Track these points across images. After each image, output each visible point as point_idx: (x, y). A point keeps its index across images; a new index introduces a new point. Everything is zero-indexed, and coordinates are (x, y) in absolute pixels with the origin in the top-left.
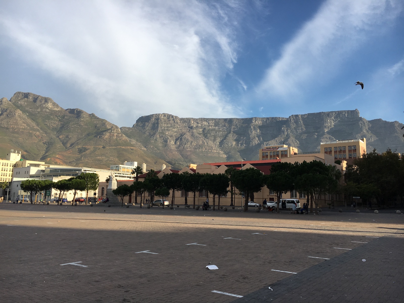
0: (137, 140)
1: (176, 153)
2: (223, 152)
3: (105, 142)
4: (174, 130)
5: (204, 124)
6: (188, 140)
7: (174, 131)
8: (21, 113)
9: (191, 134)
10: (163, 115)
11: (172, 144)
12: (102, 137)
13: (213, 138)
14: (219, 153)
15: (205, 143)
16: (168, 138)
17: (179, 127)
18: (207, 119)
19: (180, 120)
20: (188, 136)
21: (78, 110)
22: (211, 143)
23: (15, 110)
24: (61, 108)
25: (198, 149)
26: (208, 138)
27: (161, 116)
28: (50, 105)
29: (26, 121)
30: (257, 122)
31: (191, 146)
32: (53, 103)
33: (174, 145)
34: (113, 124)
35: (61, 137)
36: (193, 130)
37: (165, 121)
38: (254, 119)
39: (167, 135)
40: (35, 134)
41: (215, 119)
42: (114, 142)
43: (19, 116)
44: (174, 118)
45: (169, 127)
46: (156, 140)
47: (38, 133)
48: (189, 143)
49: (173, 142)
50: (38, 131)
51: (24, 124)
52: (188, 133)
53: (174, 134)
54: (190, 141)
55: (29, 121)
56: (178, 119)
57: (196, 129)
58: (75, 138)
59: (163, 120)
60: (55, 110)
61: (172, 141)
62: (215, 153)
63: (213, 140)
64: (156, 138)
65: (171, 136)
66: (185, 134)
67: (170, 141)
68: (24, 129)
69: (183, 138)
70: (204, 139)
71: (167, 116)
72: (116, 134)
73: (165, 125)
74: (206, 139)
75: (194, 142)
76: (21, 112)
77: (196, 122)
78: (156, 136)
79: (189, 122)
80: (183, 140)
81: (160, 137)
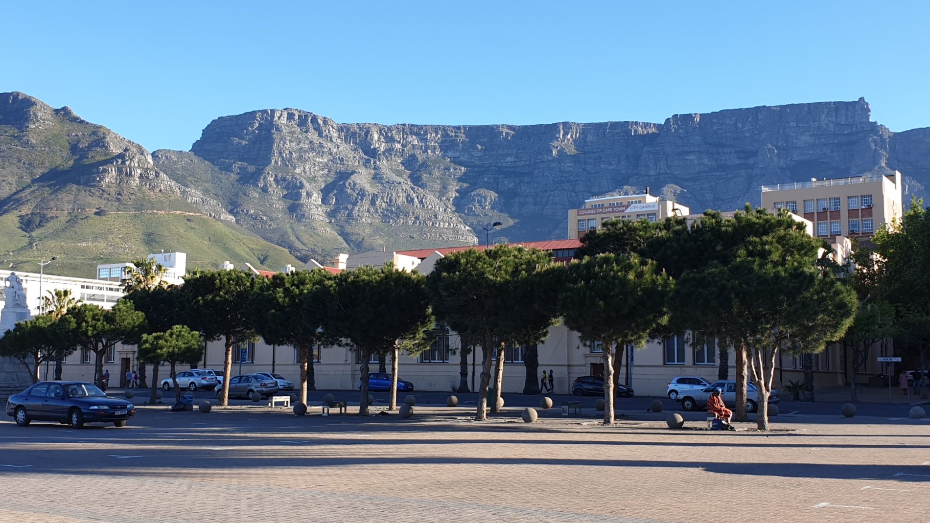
0: (206, 192)
1: (328, 229)
2: (469, 226)
3: (106, 195)
4: (320, 160)
5: (410, 143)
6: (362, 194)
7: (319, 163)
9: (373, 172)
10: (285, 114)
11: (314, 205)
12: (94, 180)
13: (437, 186)
14: (456, 231)
15: (416, 200)
16: (302, 186)
17: (335, 150)
18: (420, 127)
19: (338, 130)
20: (362, 179)
21: (20, 97)
22: (431, 200)
25: (393, 219)
26: (423, 186)
27: (279, 118)
30: (569, 136)
31: (372, 210)
33: (320, 205)
34: (130, 142)
36: (379, 161)
37: (291, 133)
38: (561, 127)
39: (298, 177)
41: (444, 129)
42: (134, 197)
44: (321, 122)
45: (305, 151)
46: (265, 190)
48: (365, 205)
49: (316, 198)
52: (363, 170)
53: (322, 172)
54: (369, 195)
56: (333, 127)
57: (387, 157)
58: (11, 184)
59: (285, 130)
61: (315, 195)
62: (444, 230)
63: (439, 192)
64: (265, 185)
65: (312, 180)
66: (353, 173)
67: (309, 195)
69: (347, 184)
70: (413, 189)
71: (296, 117)
72: (139, 171)
73: (294, 144)
74: (416, 189)
75: (382, 198)
77: (386, 137)
78: (265, 178)
79: (366, 135)
80: (349, 191)
81: (276, 180)
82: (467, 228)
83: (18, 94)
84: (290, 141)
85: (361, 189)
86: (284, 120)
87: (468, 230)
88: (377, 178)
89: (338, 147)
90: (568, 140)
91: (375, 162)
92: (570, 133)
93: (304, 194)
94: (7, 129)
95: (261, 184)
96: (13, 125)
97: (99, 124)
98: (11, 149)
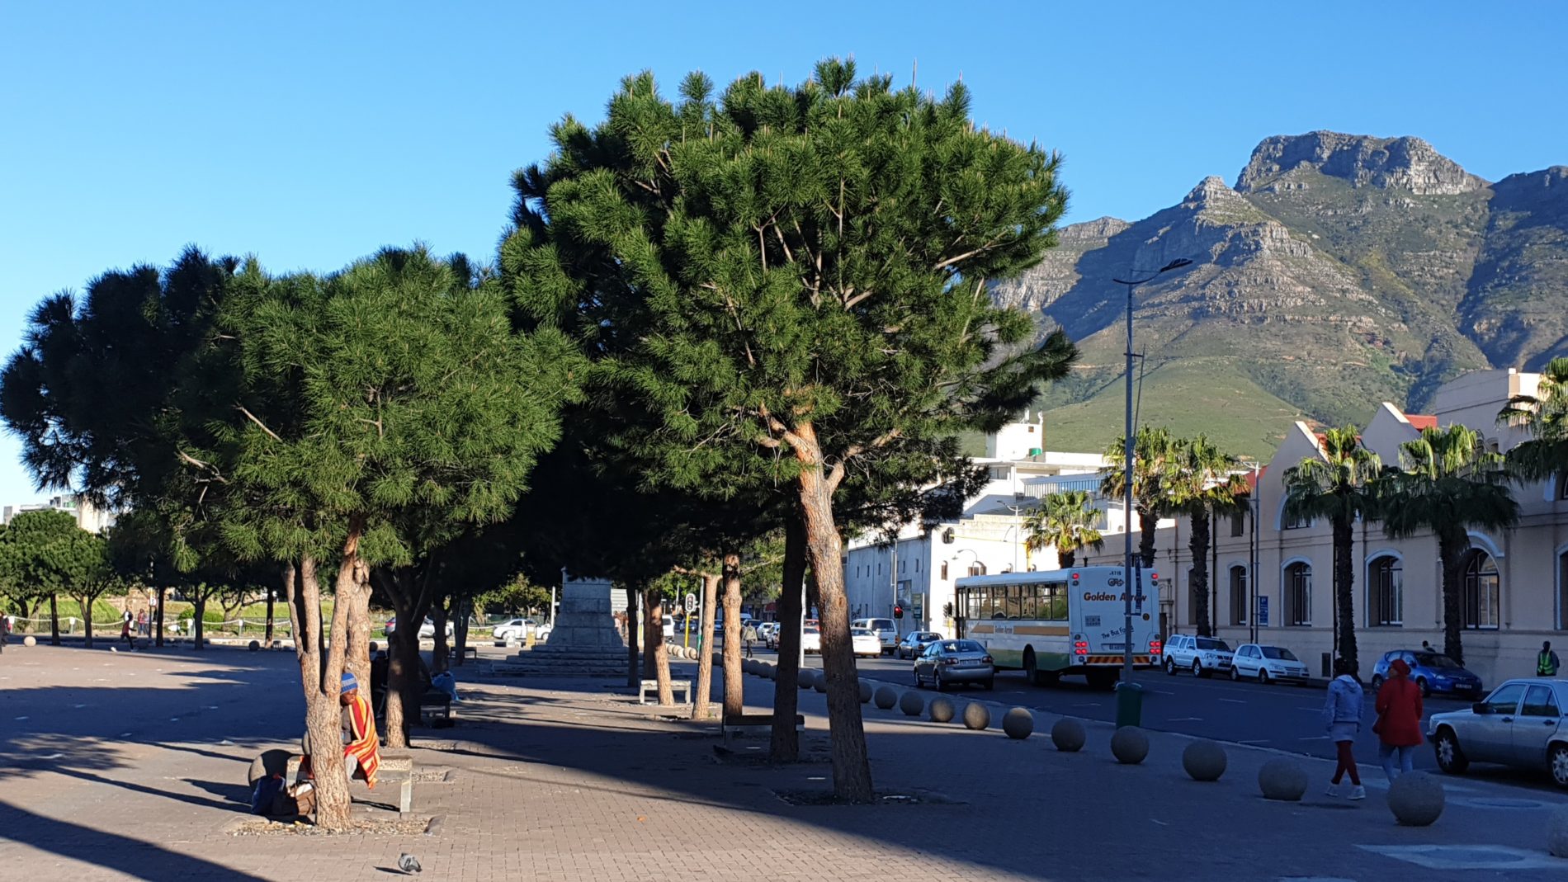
8: (1286, 236)
21: (1562, 175)
23: (1259, 225)
24: (1472, 180)
28: (1417, 174)
29: (1309, 273)
32: (1431, 163)
35: (1484, 326)
40: (1355, 330)
43: (1276, 250)
47: (1367, 322)
50: (1367, 308)
51: (1300, 288)
55: (1326, 267)
60: (1443, 195)
68: (1302, 310)
76: (1284, 233)
83: (1559, 169)
96: (1552, 223)
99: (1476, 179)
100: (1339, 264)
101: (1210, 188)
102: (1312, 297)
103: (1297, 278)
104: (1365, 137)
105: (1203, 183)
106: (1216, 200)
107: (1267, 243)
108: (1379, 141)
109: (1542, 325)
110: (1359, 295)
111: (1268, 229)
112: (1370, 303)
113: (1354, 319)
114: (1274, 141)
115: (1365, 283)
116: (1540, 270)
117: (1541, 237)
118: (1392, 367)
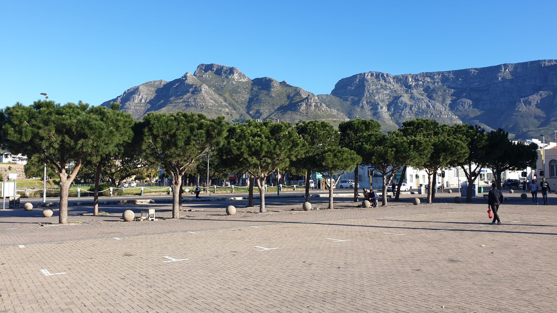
0: (338, 110)
1: (391, 122)
2: (457, 116)
3: (302, 114)
4: (386, 92)
5: (426, 81)
6: (406, 105)
7: (385, 93)
8: (207, 88)
9: (410, 95)
10: (370, 74)
11: (384, 112)
12: (297, 109)
13: (441, 99)
14: (451, 119)
15: (431, 106)
16: (378, 104)
17: (392, 87)
18: (431, 73)
19: (393, 78)
20: (405, 99)
21: (267, 79)
22: (438, 105)
23: (201, 85)
24: (248, 79)
25: (420, 115)
26: (434, 99)
27: (367, 76)
28: (236, 76)
29: (213, 98)
30: (507, 70)
31: (410, 112)
32: (239, 74)
33: (387, 112)
34: (309, 92)
35: (252, 112)
36: (413, 90)
37: (372, 82)
38: (503, 66)
39: (376, 100)
40: (224, 112)
41: (443, 73)
42: (312, 114)
43: (205, 91)
44: (385, 76)
45: (379, 89)
46: (362, 107)
47: (227, 110)
48: (408, 110)
49: (385, 109)
50: (226, 107)
51: (211, 101)
52: (405, 95)
53: (387, 97)
54: (409, 106)
55: (216, 96)
56: (391, 78)
57: (416, 88)
58: (267, 113)
59: (370, 81)
60: (241, 82)
61: (384, 107)
62: (446, 119)
63: (442, 102)
64: (363, 105)
65: (383, 101)
66: (401, 96)
67: (382, 108)
68: (212, 106)
69: (398, 102)
70: (429, 101)
71: (375, 75)
72: (314, 104)
73: (374, 87)
74: (431, 101)
75: (415, 106)
76: (207, 87)
77: (415, 79)
78: (362, 102)
79: (406, 79)
80: (399, 104)
81: (367, 103)
82: (457, 117)
83: (266, 78)
84: (372, 85)
85: (405, 103)
86: (369, 77)
87: (457, 118)
88: (412, 97)
89: (394, 86)
90: (507, 72)
91: (411, 91)
92: (508, 69)
93: (379, 108)
94: (263, 92)
95: (361, 105)
96: (265, 90)
97: (297, 86)
98: (265, 99)
99: (249, 78)
100: (219, 96)
101: (188, 75)
102: (214, 103)
103: (210, 98)
104: (224, 66)
105: (186, 73)
106: (190, 78)
107: (203, 89)
108: (227, 67)
109: (264, 113)
110: (224, 103)
111: (203, 86)
112: (227, 105)
113: (224, 109)
114: (203, 65)
115: (225, 101)
116: (263, 100)
117: (263, 93)
118: (233, 121)
